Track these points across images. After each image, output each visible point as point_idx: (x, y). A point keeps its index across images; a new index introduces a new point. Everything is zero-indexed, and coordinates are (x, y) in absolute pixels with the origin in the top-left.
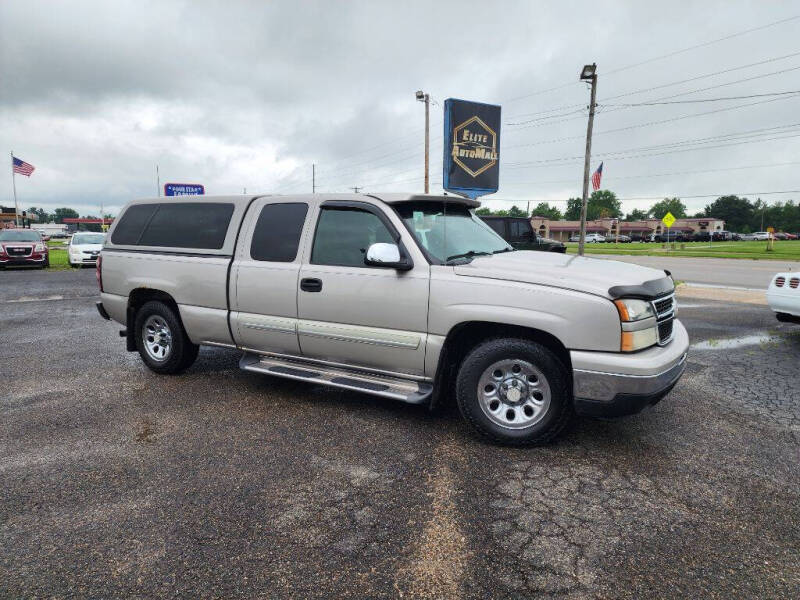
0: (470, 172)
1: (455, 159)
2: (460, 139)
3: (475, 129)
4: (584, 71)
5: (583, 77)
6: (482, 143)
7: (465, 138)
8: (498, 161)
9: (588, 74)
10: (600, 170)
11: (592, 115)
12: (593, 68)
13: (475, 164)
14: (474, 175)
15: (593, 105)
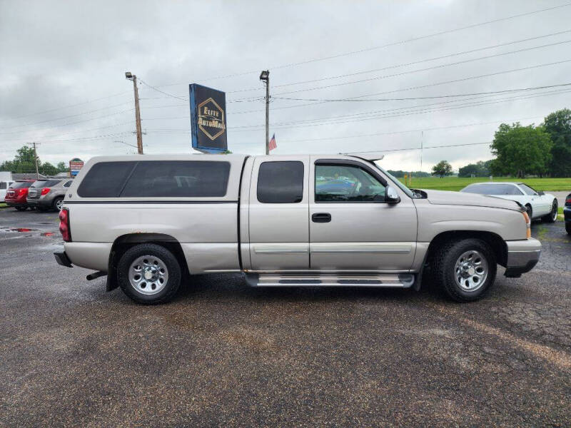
0: (210, 136)
1: (200, 127)
2: (202, 114)
3: (211, 106)
4: (262, 75)
5: (261, 78)
6: (216, 117)
7: (205, 112)
8: (226, 130)
9: (265, 76)
10: (274, 137)
11: (268, 103)
12: (267, 73)
13: (213, 131)
14: (212, 138)
15: (268, 97)
